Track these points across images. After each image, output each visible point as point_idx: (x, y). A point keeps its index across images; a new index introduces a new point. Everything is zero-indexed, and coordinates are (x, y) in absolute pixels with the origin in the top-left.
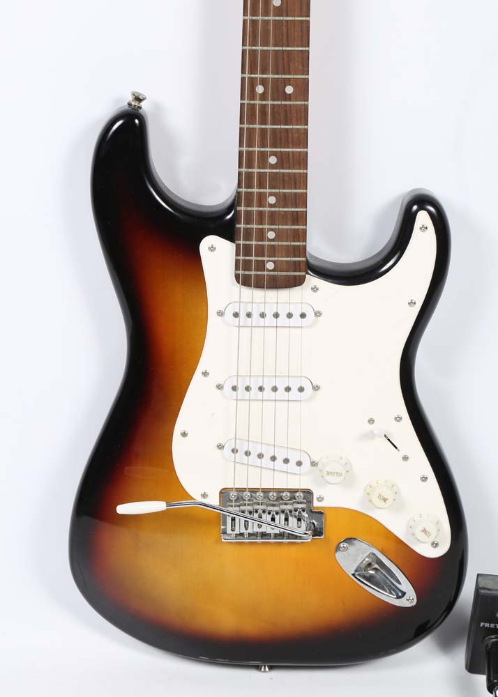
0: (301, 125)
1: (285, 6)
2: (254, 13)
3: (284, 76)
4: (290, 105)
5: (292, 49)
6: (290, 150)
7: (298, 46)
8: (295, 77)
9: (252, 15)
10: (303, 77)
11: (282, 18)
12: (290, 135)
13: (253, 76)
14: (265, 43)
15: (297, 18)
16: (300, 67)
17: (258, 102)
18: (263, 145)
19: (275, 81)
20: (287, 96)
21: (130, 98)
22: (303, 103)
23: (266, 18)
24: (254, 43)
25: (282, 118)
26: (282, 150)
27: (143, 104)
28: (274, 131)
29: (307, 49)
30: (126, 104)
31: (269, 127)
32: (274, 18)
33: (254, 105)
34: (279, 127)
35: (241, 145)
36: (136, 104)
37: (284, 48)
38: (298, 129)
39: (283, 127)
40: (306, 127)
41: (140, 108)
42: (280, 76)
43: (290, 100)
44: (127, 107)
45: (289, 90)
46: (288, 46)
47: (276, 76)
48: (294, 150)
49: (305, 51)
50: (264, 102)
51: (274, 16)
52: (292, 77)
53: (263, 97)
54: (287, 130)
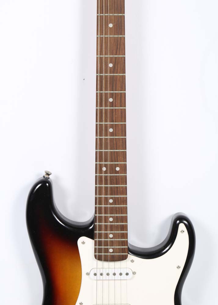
0: (124, 185)
1: (115, 132)
2: (101, 135)
3: (115, 163)
4: (118, 176)
5: (119, 150)
6: (119, 196)
7: (121, 149)
8: (120, 163)
9: (100, 136)
10: (124, 163)
11: (113, 137)
12: (119, 189)
13: (101, 163)
14: (106, 148)
15: (120, 137)
16: (123, 159)
17: (103, 175)
18: (106, 194)
19: (111, 165)
20: (117, 172)
21: (44, 174)
22: (124, 175)
23: (106, 137)
24: (101, 148)
25: (115, 182)
26: (115, 196)
27: (50, 176)
28: (111, 188)
29: (125, 150)
30: (42, 176)
31: (109, 186)
32: (110, 137)
33: (102, 176)
34: (113, 186)
35: (96, 194)
36: (47, 177)
37: (115, 150)
38: (122, 187)
39: (115, 186)
40: (126, 185)
41: (49, 178)
42: (113, 163)
43: (118, 173)
44: (43, 178)
45: (118, 169)
46: (116, 149)
47: (112, 163)
48: (121, 196)
49: (124, 151)
50: (106, 175)
51: (110, 136)
52: (119, 163)
53: (106, 172)
54: (117, 187)
